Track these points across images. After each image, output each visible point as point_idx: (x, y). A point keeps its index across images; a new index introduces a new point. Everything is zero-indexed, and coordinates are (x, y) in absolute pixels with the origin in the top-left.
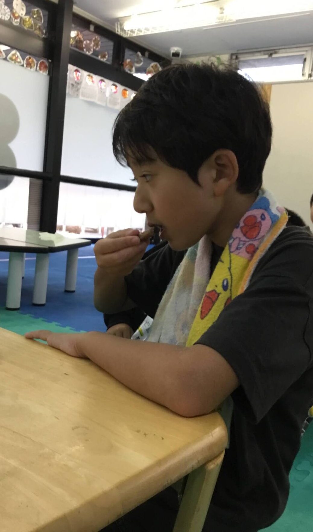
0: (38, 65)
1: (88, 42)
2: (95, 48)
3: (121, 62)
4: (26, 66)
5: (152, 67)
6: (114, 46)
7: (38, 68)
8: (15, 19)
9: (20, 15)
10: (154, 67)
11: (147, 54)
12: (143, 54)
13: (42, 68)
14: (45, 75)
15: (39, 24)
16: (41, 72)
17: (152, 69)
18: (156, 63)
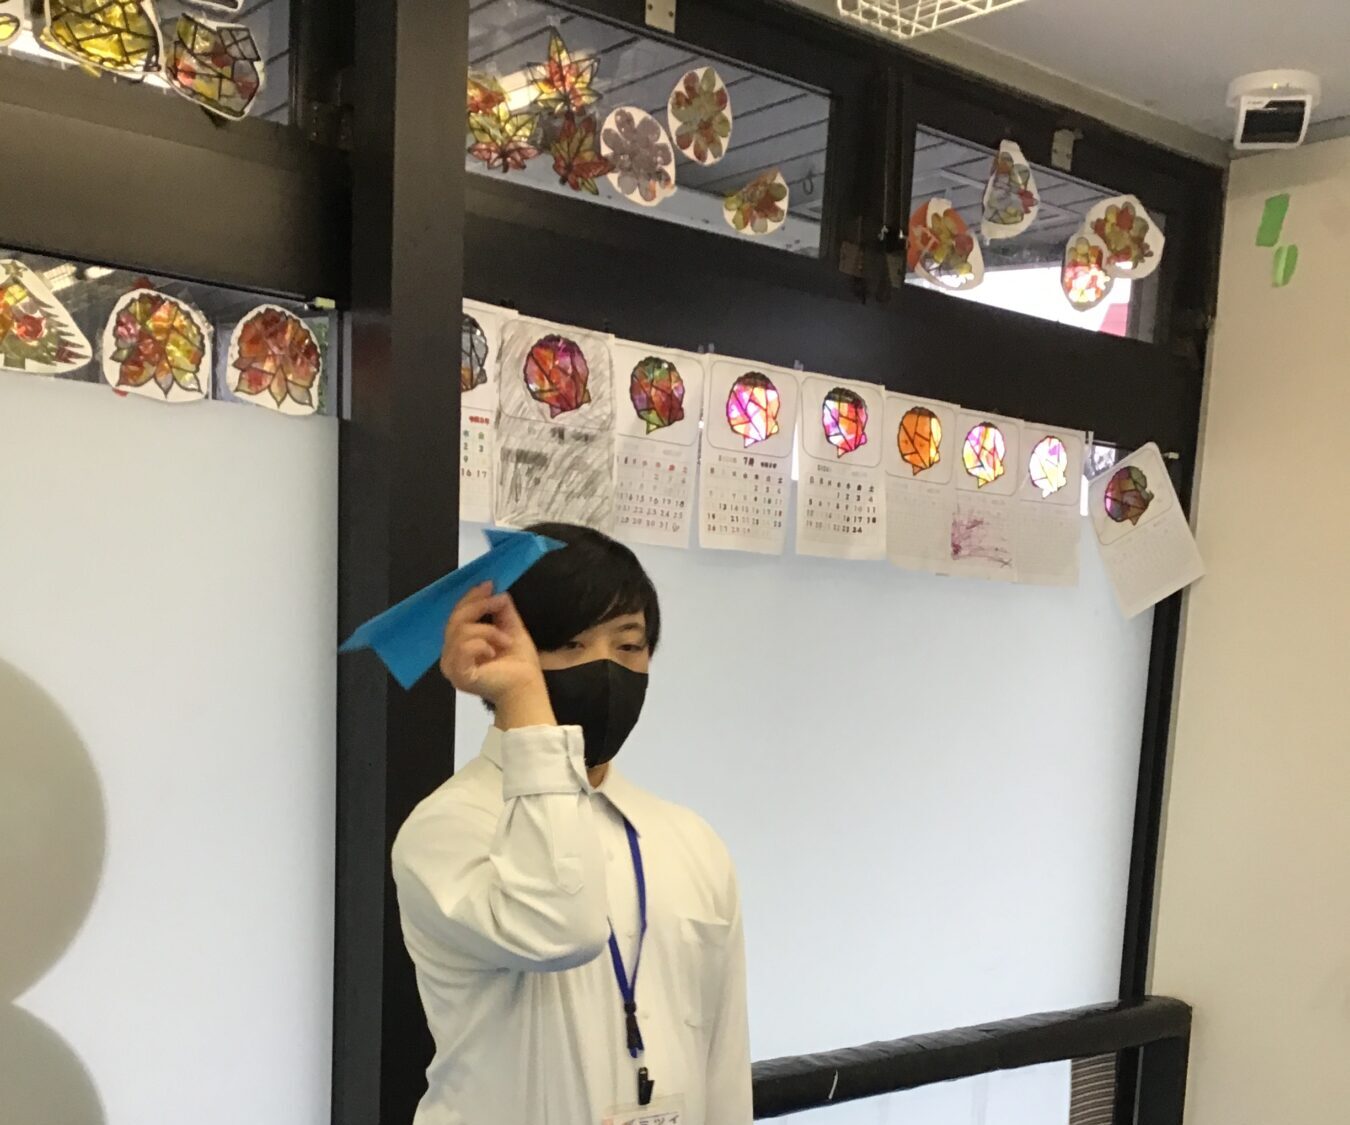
0: (233, 352)
1: (638, 115)
2: (689, 153)
3: (885, 229)
4: (124, 378)
5: (1099, 227)
6: (835, 123)
7: (232, 376)
10: (1108, 229)
11: (1063, 145)
12: (1039, 154)
13: (268, 366)
14: (305, 418)
15: (213, 25)
16: (265, 399)
17: (1096, 241)
18: (1120, 201)
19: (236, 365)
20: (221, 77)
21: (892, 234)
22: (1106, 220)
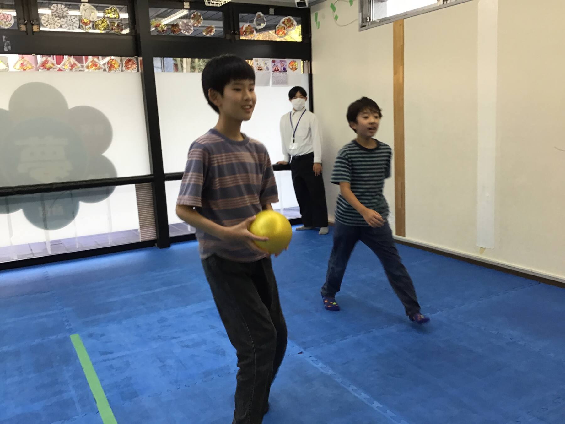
0: (124, 65)
1: (185, 21)
2: (195, 25)
3: (232, 32)
4: (109, 70)
5: (284, 23)
7: (124, 68)
8: (85, 26)
9: (92, 20)
10: (286, 22)
11: (272, 11)
12: (266, 12)
13: (130, 66)
14: (135, 73)
15: (117, 22)
16: (129, 71)
17: (283, 25)
18: (287, 18)
19: (125, 67)
20: (118, 29)
21: (234, 31)
22: (284, 21)
